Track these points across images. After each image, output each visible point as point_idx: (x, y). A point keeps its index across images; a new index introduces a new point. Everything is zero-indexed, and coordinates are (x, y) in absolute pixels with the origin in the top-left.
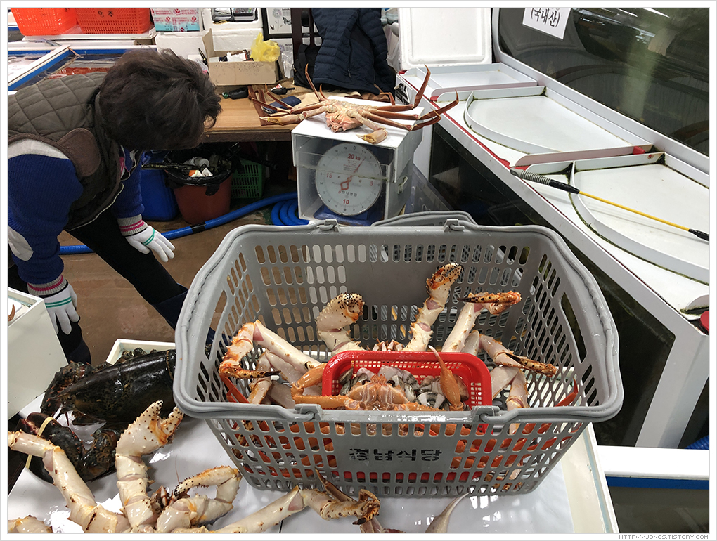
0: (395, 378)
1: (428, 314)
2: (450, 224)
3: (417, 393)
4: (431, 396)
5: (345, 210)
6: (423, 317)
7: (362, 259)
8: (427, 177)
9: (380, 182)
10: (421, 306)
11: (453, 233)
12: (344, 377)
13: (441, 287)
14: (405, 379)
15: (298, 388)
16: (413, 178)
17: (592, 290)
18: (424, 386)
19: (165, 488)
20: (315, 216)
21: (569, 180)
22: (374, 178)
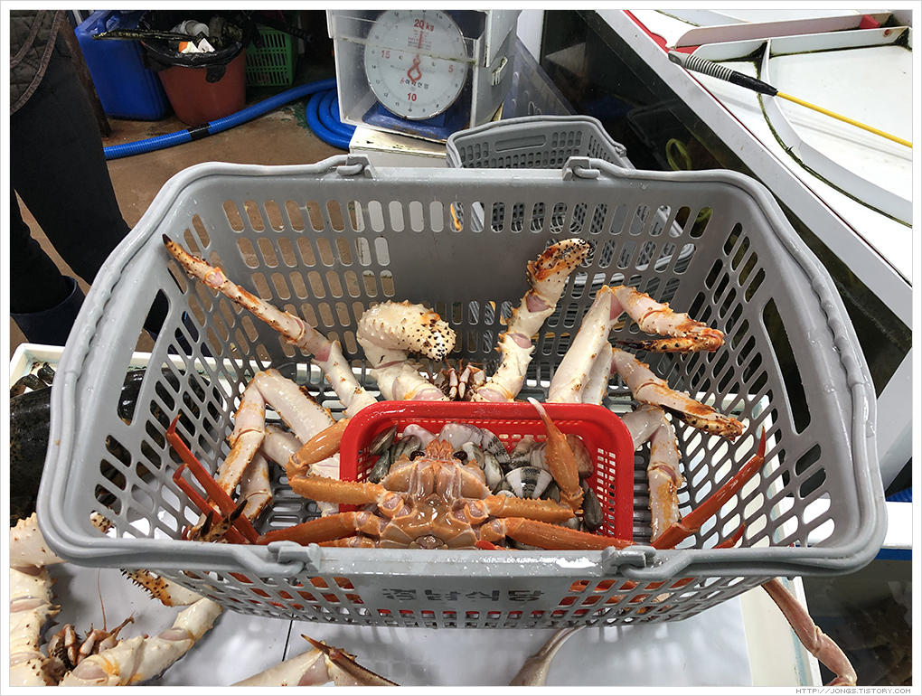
0: (468, 448)
1: (528, 320)
2: (575, 165)
3: (505, 469)
4: (530, 475)
5: (410, 110)
6: (519, 324)
7: (417, 226)
8: (537, 58)
9: (463, 66)
10: (517, 305)
11: (580, 182)
12: (378, 446)
13: (553, 277)
14: (486, 446)
15: (297, 466)
16: (516, 59)
17: (828, 302)
18: (517, 456)
19: (73, 628)
20: (365, 119)
21: (759, 72)
22: (454, 60)
